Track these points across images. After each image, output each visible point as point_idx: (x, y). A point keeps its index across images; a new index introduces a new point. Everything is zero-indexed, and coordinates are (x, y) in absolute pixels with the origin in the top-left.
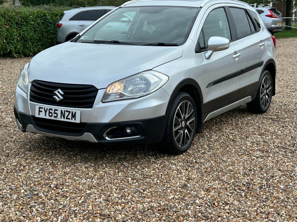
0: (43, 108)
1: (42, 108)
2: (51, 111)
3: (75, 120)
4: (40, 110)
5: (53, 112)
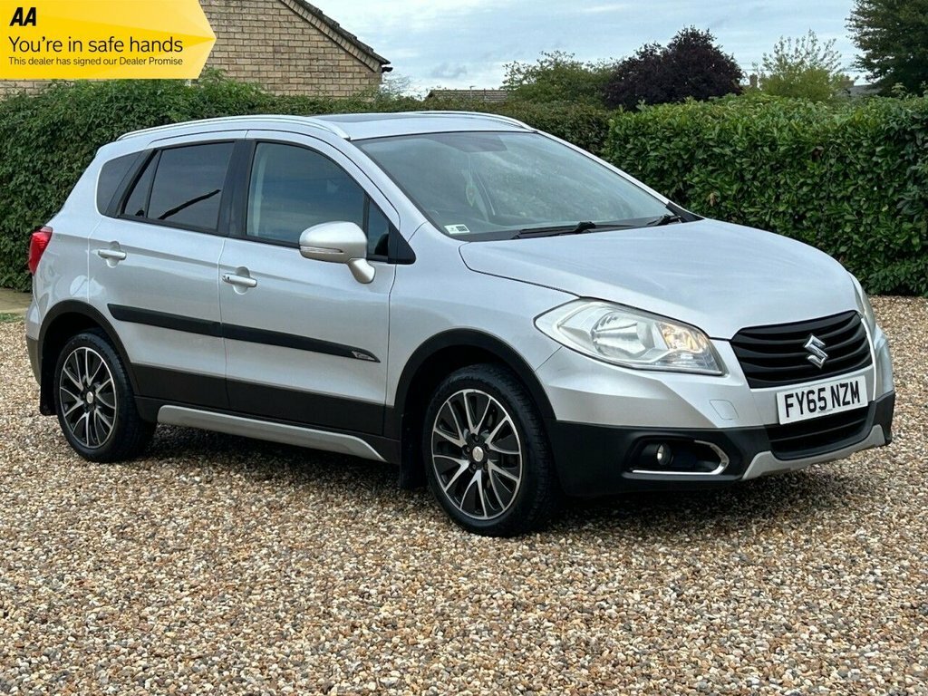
0: (795, 395)
1: (791, 396)
2: (811, 397)
3: (859, 401)
4: (789, 402)
5: (815, 397)
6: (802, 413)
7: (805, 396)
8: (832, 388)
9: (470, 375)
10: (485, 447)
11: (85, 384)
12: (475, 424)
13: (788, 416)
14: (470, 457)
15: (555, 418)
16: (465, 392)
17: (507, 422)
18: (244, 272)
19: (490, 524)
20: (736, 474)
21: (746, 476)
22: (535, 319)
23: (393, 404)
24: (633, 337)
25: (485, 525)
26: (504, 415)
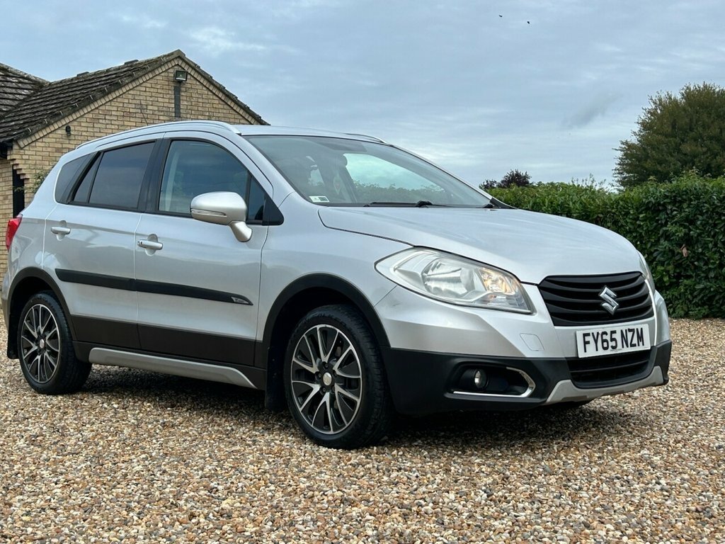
0: (591, 335)
1: (588, 335)
2: (605, 337)
3: (643, 345)
4: (586, 340)
5: (608, 337)
6: (597, 350)
7: (600, 336)
8: (622, 331)
9: (322, 313)
10: (333, 373)
11: (39, 333)
12: (326, 353)
13: (585, 351)
14: (321, 382)
15: (389, 345)
16: (318, 327)
17: (351, 350)
18: (153, 237)
19: (335, 438)
20: (541, 398)
21: (549, 400)
22: (376, 263)
23: (262, 339)
24: (457, 280)
25: (330, 438)
26: (349, 345)
